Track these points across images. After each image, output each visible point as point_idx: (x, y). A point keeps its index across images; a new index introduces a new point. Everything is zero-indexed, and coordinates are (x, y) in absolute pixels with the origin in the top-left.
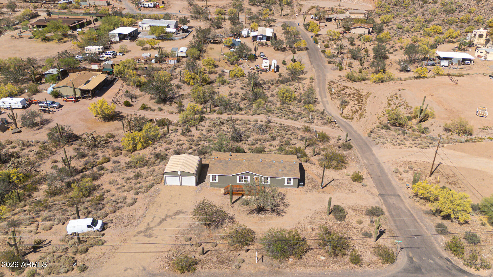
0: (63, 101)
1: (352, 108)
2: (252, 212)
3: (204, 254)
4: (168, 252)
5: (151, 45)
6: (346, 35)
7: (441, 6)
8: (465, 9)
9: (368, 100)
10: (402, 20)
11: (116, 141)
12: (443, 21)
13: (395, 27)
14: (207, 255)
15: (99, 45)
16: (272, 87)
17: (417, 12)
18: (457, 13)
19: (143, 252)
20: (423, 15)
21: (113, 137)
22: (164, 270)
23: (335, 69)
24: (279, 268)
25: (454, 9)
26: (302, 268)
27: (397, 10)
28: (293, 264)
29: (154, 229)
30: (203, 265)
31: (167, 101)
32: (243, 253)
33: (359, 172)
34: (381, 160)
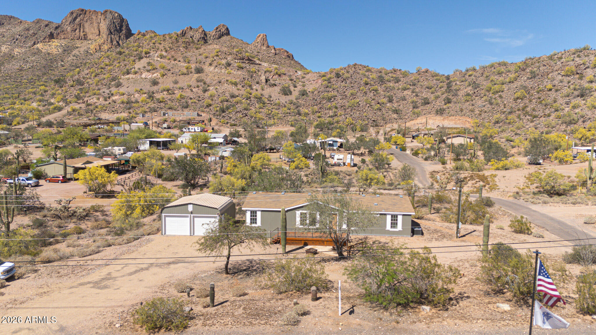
0: (46, 181)
1: (475, 185)
2: (324, 260)
3: (214, 306)
4: (133, 305)
5: (188, 148)
6: (443, 145)
7: (557, 118)
8: (590, 119)
9: (496, 179)
10: (509, 134)
11: (103, 215)
12: (565, 131)
13: (504, 140)
14: (222, 307)
15: (121, 146)
16: (348, 177)
17: (527, 127)
18: (580, 122)
19: (76, 307)
20: (536, 128)
21: (102, 211)
22: (110, 330)
23: (436, 164)
24: (398, 323)
25: (576, 119)
26: (457, 321)
27: (500, 127)
28: (432, 316)
29: (117, 279)
30: (208, 319)
31: (196, 187)
32: (306, 302)
33: (522, 217)
34: (551, 215)
